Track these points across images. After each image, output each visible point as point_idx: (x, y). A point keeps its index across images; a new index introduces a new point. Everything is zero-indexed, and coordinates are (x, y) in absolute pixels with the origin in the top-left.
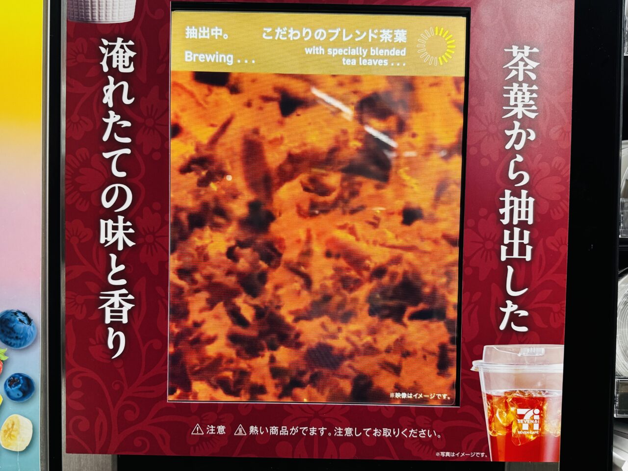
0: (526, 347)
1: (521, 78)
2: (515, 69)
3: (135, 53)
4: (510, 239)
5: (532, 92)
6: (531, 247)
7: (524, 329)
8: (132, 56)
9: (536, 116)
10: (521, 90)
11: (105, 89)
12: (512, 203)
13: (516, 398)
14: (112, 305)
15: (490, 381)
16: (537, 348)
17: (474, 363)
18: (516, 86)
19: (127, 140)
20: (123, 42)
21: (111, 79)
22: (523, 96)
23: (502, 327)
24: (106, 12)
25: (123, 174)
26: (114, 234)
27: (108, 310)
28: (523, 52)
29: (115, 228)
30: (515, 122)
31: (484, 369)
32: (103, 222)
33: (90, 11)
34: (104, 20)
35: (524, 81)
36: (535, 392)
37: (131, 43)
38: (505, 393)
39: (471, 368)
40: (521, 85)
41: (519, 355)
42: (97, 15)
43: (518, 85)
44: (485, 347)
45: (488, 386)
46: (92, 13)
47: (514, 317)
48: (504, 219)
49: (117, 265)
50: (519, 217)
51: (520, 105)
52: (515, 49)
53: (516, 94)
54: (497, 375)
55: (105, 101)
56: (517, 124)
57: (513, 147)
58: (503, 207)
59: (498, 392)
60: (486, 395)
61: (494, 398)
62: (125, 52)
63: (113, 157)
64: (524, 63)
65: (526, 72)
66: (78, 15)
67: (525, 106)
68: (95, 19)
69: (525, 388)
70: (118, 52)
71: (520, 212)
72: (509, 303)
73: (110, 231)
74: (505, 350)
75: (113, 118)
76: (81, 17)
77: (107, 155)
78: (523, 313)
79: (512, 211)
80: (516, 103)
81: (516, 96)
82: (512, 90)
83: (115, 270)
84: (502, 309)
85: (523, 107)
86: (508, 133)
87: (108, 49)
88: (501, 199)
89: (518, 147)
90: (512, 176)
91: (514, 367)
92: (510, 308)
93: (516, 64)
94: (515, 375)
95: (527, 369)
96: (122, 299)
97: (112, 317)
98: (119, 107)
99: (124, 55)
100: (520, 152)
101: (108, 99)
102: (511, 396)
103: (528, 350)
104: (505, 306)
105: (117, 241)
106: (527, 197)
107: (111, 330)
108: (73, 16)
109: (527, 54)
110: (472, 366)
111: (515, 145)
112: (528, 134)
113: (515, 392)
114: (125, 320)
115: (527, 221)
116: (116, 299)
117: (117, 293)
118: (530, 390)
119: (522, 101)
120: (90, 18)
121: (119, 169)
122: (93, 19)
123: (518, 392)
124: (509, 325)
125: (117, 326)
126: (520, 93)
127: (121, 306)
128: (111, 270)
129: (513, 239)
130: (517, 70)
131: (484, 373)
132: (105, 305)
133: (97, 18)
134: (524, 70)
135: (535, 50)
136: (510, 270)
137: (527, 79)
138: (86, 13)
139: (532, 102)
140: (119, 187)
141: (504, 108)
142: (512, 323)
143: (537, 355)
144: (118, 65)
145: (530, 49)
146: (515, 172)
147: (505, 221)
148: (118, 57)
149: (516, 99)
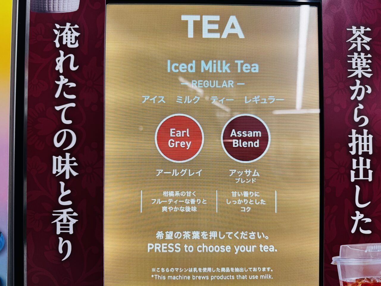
0: (370, 245)
1: (359, 49)
2: (355, 43)
3: (80, 34)
4: (357, 166)
5: (367, 59)
6: (372, 171)
7: (369, 232)
8: (77, 36)
9: (371, 76)
10: (360, 58)
11: (57, 60)
12: (357, 139)
13: (364, 284)
14: (61, 221)
15: (345, 272)
16: (379, 246)
17: (333, 258)
18: (356, 55)
19: (73, 97)
20: (70, 26)
21: (62, 53)
22: (362, 62)
23: (353, 231)
24: (59, 5)
25: (69, 122)
26: (62, 167)
27: (59, 224)
28: (360, 31)
29: (64, 162)
30: (357, 80)
31: (341, 262)
32: (54, 158)
33: (47, 4)
34: (57, 11)
35: (362, 51)
36: (378, 278)
37: (76, 26)
38: (357, 280)
39: (331, 262)
40: (359, 54)
41: (366, 251)
42: (52, 7)
43: (357, 54)
44: (341, 246)
45: (344, 276)
46: (48, 5)
47: (361, 223)
48: (352, 150)
49: (65, 190)
50: (363, 149)
51: (360, 68)
52: (354, 28)
53: (356, 60)
54: (350, 267)
55: (57, 69)
56: (358, 82)
57: (356, 98)
58: (351, 142)
59: (351, 280)
60: (342, 282)
61: (348, 284)
62: (72, 33)
63: (62, 110)
64: (361, 38)
65: (362, 44)
66: (38, 7)
67: (363, 69)
68: (51, 10)
69: (370, 276)
70: (67, 33)
71: (363, 145)
72: (358, 213)
73: (60, 164)
74: (356, 248)
75: (63, 81)
76: (40, 9)
77: (58, 108)
78: (368, 220)
79: (357, 145)
80: (357, 67)
81: (356, 62)
82: (353, 57)
83: (64, 194)
84: (353, 218)
85: (362, 69)
86: (352, 88)
87: (59, 31)
88: (350, 136)
89: (360, 98)
90: (357, 119)
91: (362, 261)
92: (359, 216)
93: (356, 39)
94: (363, 266)
95: (372, 262)
96: (69, 216)
97: (61, 229)
98: (67, 72)
99: (71, 35)
100: (361, 102)
101: (59, 67)
102: (361, 282)
103: (372, 247)
104: (355, 215)
105: (65, 172)
106: (368, 135)
107: (61, 239)
108: (34, 8)
109: (363, 32)
110: (332, 261)
111: (357, 97)
112: (366, 89)
113: (363, 279)
114: (71, 232)
115: (368, 152)
116: (64, 216)
117: (65, 211)
118: (375, 277)
119: (361, 66)
120: (47, 9)
121: (67, 118)
122: (48, 10)
123: (366, 279)
124: (358, 229)
125: (65, 236)
126: (359, 60)
127: (68, 221)
128: (61, 194)
129: (359, 166)
130: (356, 43)
131: (341, 266)
132: (57, 221)
133: (52, 9)
134: (361, 43)
135: (368, 29)
136: (358, 188)
137: (363, 50)
138: (44, 5)
139: (368, 66)
140: (67, 132)
141: (349, 70)
142: (360, 228)
143: (379, 251)
144: (67, 43)
145: (364, 29)
146: (358, 117)
147: (353, 153)
148: (67, 36)
149: (356, 64)
